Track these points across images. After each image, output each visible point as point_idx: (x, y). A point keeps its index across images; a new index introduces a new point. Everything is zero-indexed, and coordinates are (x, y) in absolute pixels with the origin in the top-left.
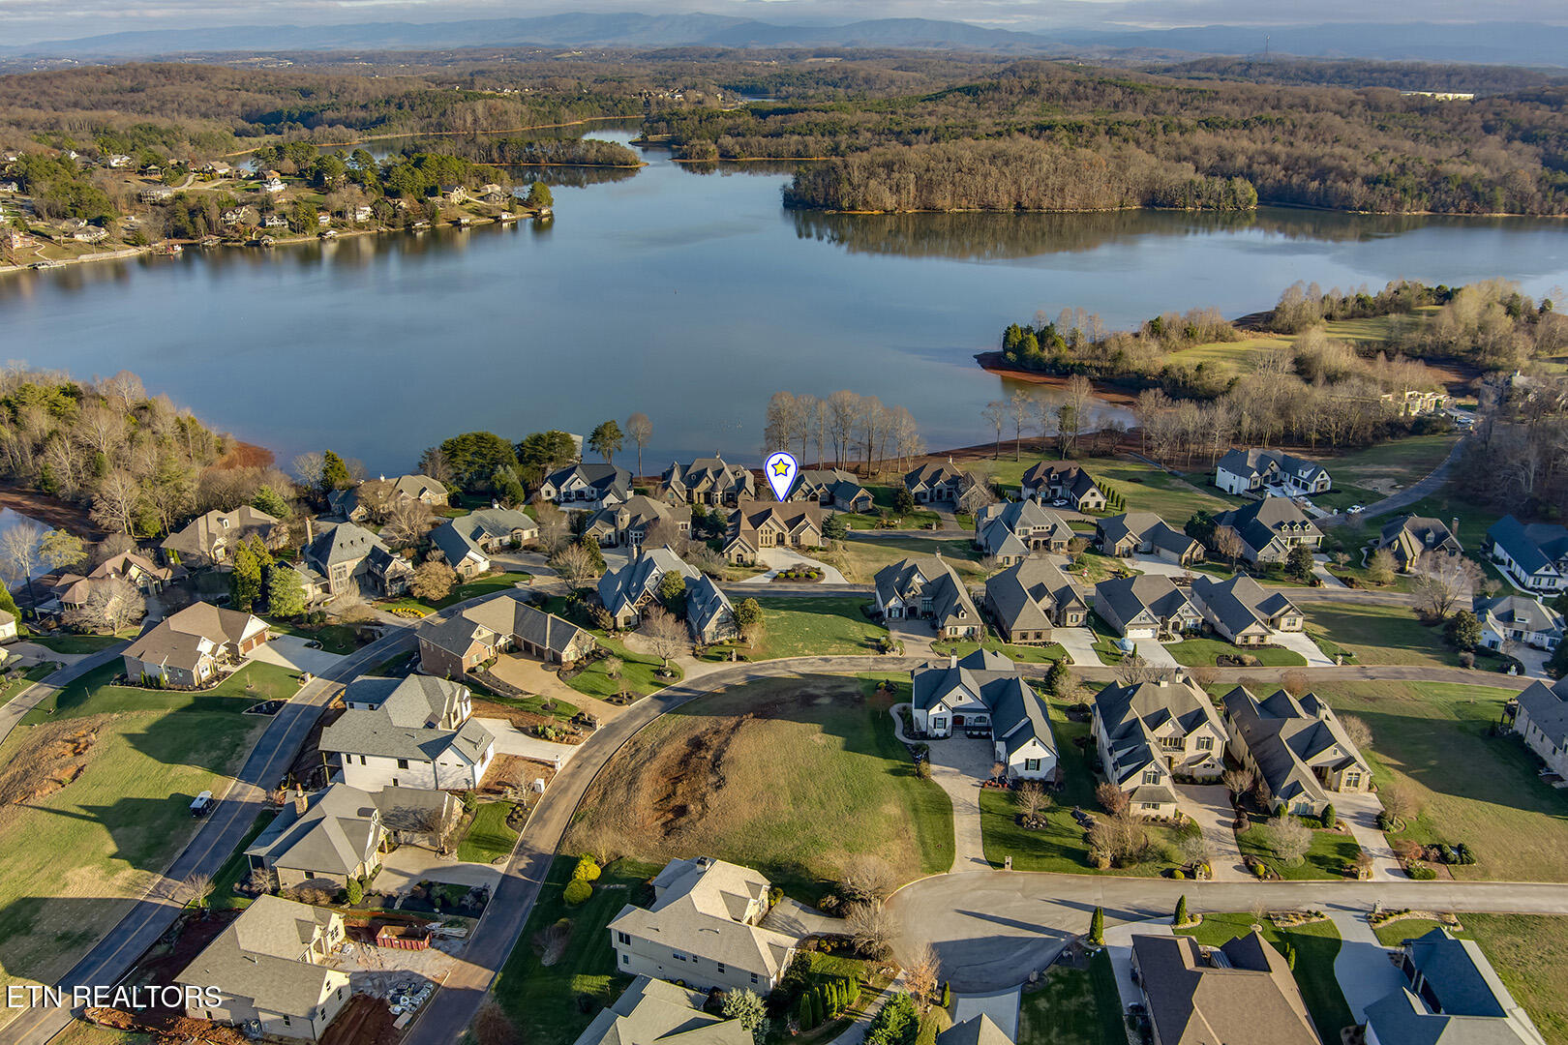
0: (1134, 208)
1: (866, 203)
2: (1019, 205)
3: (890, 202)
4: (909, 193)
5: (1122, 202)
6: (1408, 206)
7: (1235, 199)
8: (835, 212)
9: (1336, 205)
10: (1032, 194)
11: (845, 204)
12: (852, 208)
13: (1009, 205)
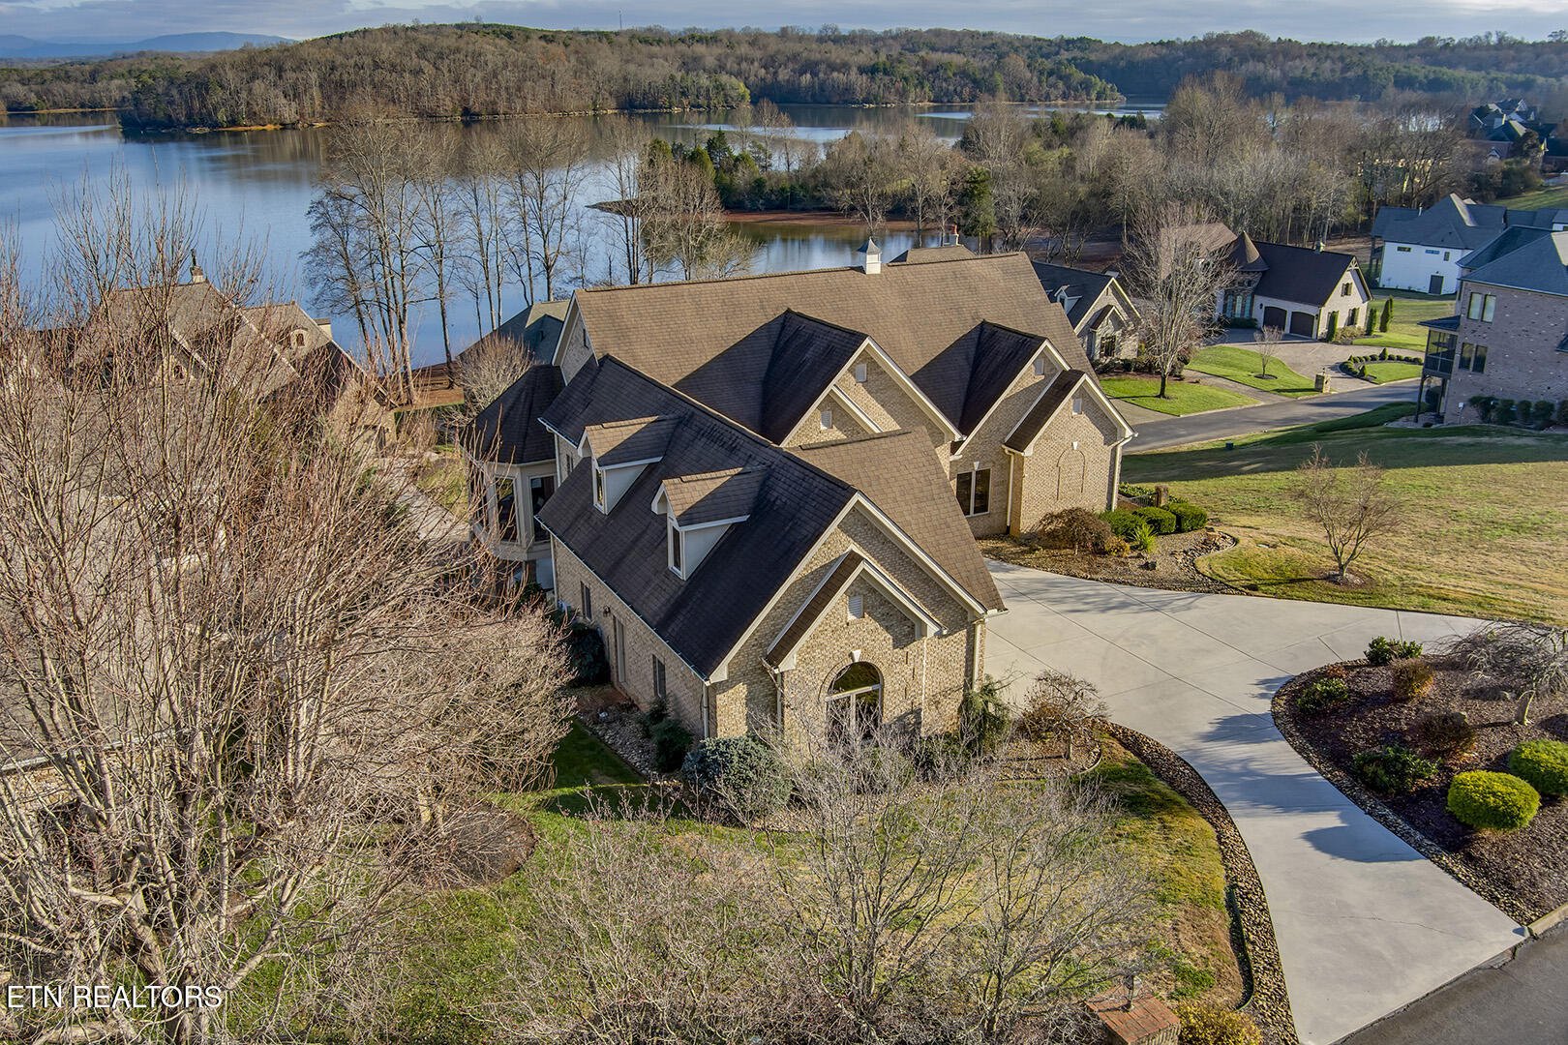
0: (610, 112)
1: (252, 115)
2: (466, 112)
3: (289, 113)
4: (312, 99)
5: (595, 104)
6: (912, 95)
7: (725, 95)
8: (207, 130)
9: (835, 100)
10: (483, 96)
11: (222, 116)
12: (233, 122)
13: (454, 110)
